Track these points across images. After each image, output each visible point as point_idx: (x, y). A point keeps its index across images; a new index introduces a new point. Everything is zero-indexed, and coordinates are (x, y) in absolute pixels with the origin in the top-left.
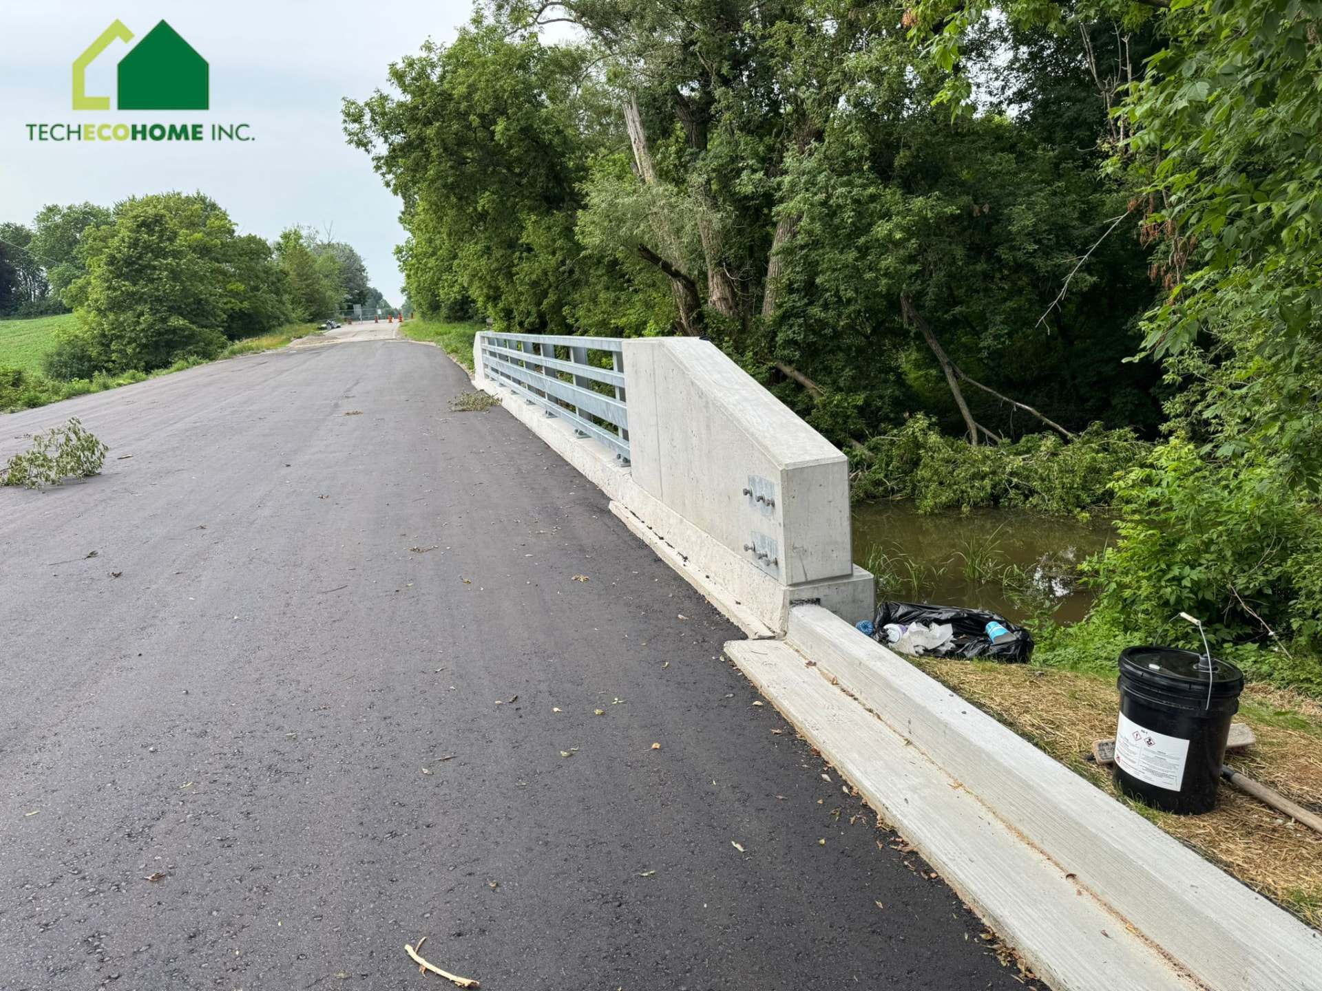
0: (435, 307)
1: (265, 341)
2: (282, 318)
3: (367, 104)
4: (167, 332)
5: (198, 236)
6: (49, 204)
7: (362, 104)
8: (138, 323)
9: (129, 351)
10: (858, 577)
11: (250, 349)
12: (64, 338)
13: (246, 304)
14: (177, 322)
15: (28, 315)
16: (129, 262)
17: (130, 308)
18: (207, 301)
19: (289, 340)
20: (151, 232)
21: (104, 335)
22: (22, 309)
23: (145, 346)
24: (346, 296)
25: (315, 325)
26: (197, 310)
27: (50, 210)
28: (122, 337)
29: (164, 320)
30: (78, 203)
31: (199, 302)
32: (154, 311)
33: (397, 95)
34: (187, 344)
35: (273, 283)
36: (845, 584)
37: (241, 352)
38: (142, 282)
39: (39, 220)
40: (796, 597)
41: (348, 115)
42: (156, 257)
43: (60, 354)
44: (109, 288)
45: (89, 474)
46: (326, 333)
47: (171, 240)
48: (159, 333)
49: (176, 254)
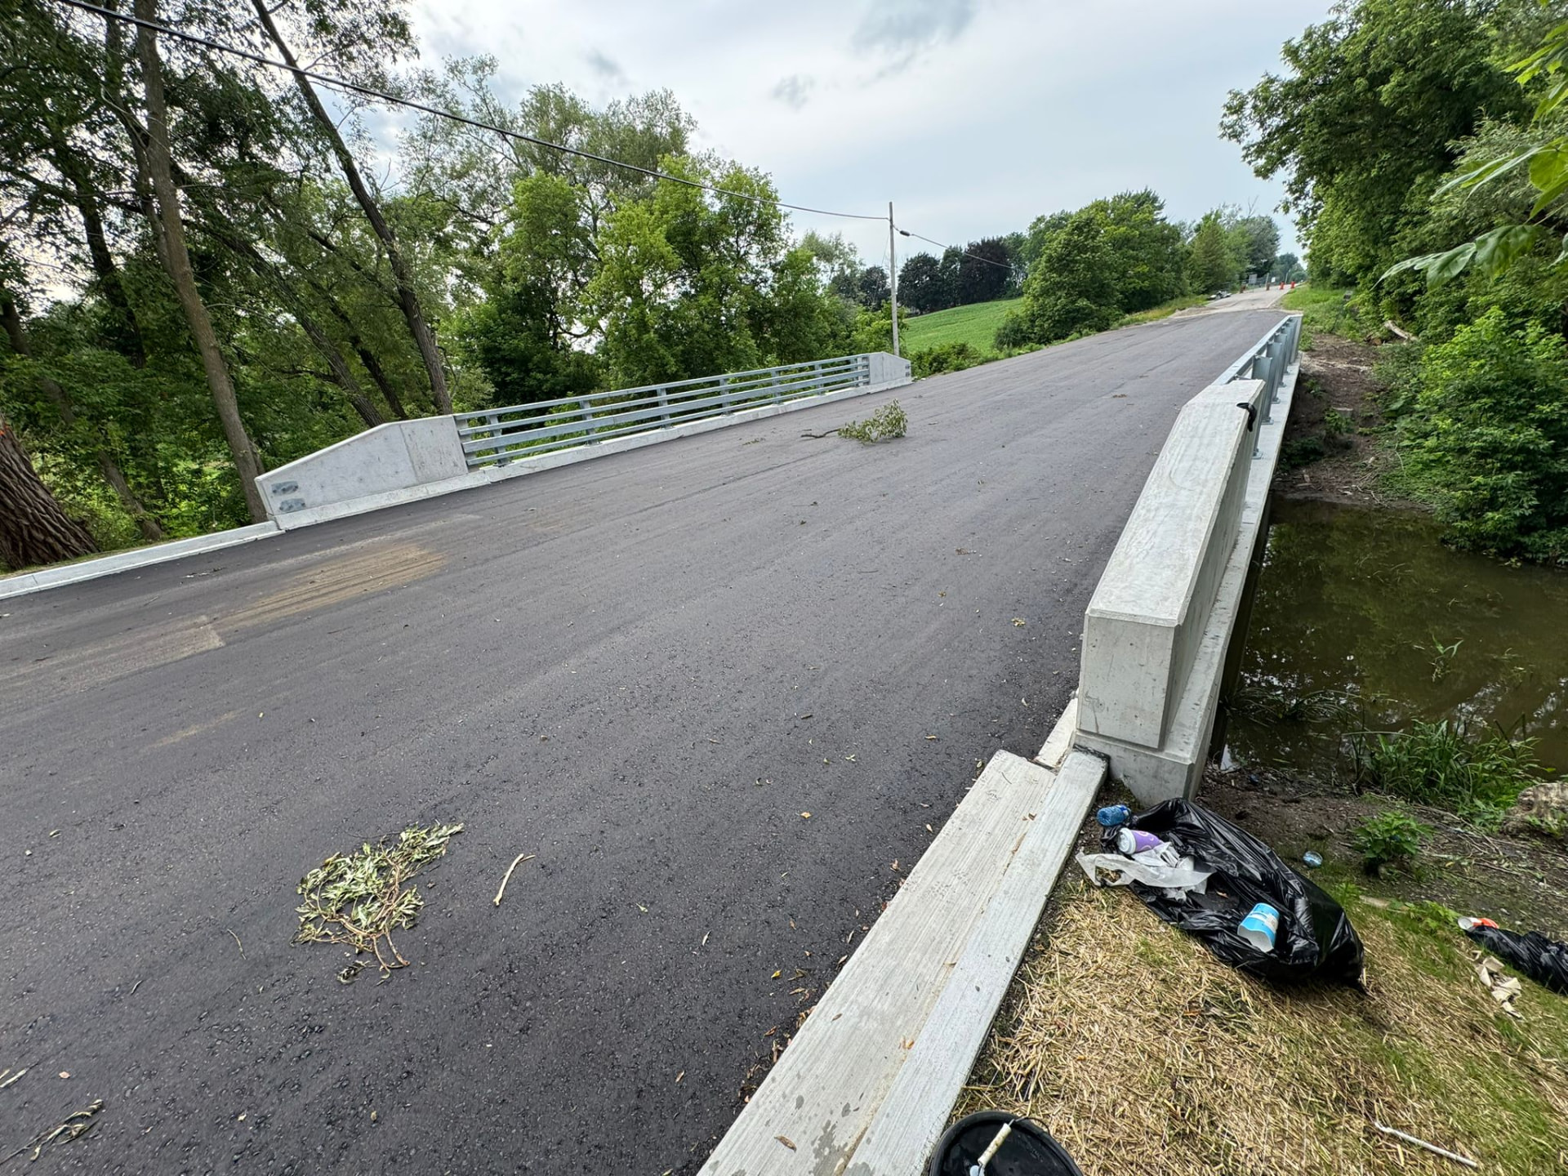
0: (1325, 274)
1: (1151, 314)
2: (1177, 291)
3: (1250, 93)
4: (1074, 311)
5: (1123, 229)
6: (1039, 216)
7: (1245, 93)
8: (1056, 305)
9: (1046, 326)
10: (1168, 755)
11: (1137, 320)
12: (1011, 316)
13: (1147, 283)
14: (1083, 303)
15: (1011, 297)
16: (1060, 259)
17: (1054, 294)
18: (1108, 285)
19: (1174, 311)
20: (1080, 233)
21: (1033, 315)
22: (1009, 293)
23: (1058, 321)
24: (1249, 266)
25: (1206, 296)
26: (1099, 292)
27: (1039, 219)
28: (1044, 315)
29: (1074, 302)
30: (1057, 212)
31: (1102, 286)
32: (1068, 295)
33: (1289, 73)
34: (1085, 320)
35: (1177, 263)
36: (1146, 756)
37: (1128, 324)
38: (1066, 273)
39: (1031, 228)
40: (1082, 743)
41: (1229, 108)
42: (1080, 252)
43: (1005, 329)
44: (1044, 280)
45: (899, 436)
46: (1213, 303)
47: (1093, 238)
48: (1068, 312)
49: (1094, 249)
